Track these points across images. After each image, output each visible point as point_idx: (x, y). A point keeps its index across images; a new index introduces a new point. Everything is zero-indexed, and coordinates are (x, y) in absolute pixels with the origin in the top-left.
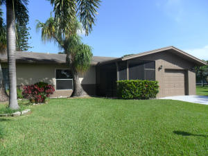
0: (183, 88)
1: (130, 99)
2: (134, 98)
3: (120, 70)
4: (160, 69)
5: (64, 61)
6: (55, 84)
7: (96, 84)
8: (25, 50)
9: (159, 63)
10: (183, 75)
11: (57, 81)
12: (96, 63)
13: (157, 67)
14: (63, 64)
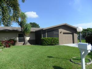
0: (72, 41)
1: (46, 45)
2: (48, 45)
3: (43, 34)
4: (61, 33)
5: (21, 30)
6: (18, 40)
7: (36, 40)
8: (10, 25)
9: (60, 30)
10: (72, 35)
11: (19, 39)
12: (35, 31)
13: (59, 32)
14: (20, 31)
